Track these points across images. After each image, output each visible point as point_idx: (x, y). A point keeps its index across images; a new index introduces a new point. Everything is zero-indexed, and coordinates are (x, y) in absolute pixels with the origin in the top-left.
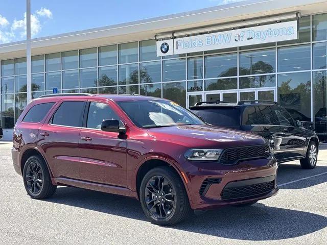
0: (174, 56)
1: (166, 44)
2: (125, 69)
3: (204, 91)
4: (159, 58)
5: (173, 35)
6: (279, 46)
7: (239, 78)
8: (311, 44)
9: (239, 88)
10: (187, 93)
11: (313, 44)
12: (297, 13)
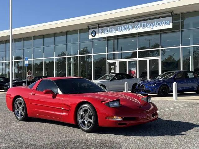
0: (99, 38)
1: (94, 31)
2: (71, 46)
4: (91, 39)
5: (98, 26)
6: (161, 32)
8: (181, 31)
9: (138, 58)
10: (107, 60)
11: (182, 31)
12: (172, 12)
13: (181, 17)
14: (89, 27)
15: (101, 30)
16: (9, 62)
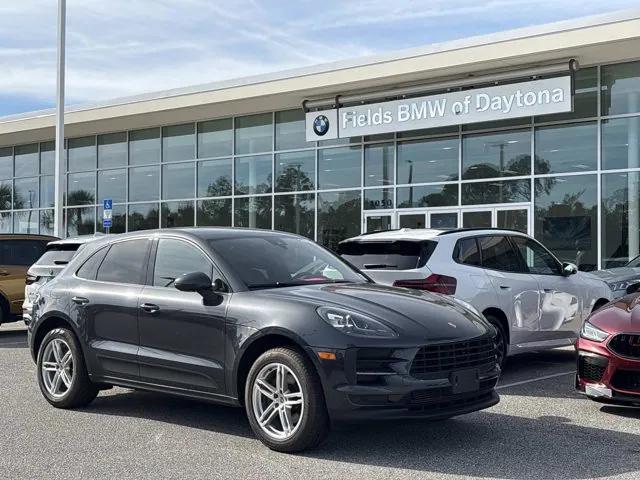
1: (324, 118)
2: (247, 164)
3: (395, 209)
4: (312, 144)
5: (337, 101)
7: (463, 184)
8: (599, 122)
9: (462, 204)
10: (363, 211)
11: (603, 121)
12: (571, 62)
13: (599, 77)
14: (308, 105)
15: (345, 114)
16: (53, 210)
